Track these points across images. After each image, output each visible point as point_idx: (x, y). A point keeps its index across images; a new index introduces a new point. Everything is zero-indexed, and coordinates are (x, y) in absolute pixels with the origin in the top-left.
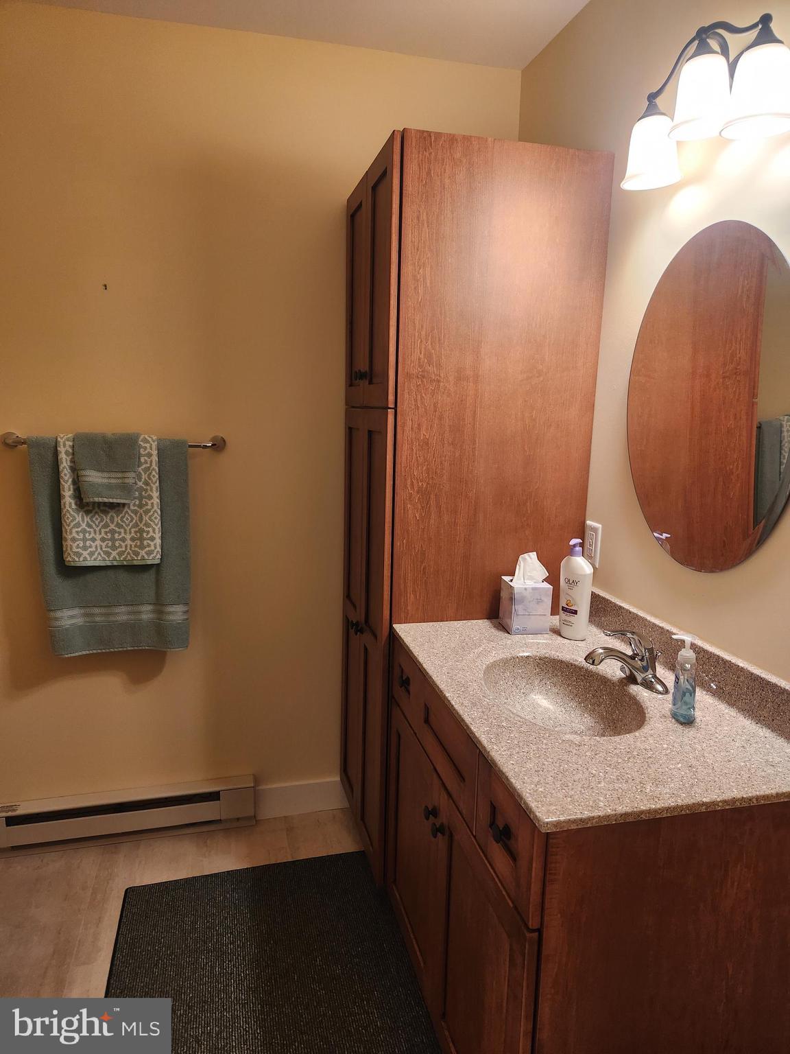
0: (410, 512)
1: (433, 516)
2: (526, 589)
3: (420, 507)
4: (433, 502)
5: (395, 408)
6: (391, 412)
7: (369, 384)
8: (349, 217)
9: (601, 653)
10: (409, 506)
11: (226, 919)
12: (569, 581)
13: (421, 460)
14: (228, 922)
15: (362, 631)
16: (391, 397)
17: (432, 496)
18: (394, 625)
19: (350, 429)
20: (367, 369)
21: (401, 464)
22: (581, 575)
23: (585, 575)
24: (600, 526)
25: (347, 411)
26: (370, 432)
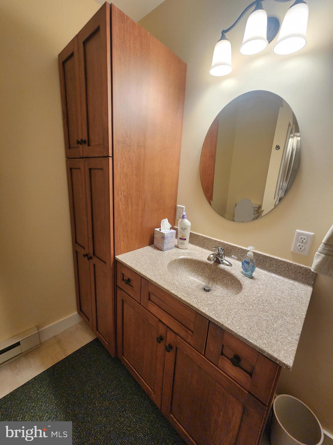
0: (121, 206)
1: (130, 208)
2: (168, 233)
3: (125, 204)
4: (129, 201)
5: (113, 157)
6: (110, 159)
7: (88, 146)
8: (61, 64)
9: (212, 257)
10: (120, 203)
11: (41, 405)
12: (183, 228)
13: (124, 182)
14: (43, 407)
15: (91, 258)
16: (110, 151)
17: (129, 199)
18: (116, 257)
19: (71, 169)
20: (86, 139)
21: (116, 184)
22: (188, 226)
23: (189, 226)
24: (184, 207)
25: (67, 161)
26: (90, 169)
